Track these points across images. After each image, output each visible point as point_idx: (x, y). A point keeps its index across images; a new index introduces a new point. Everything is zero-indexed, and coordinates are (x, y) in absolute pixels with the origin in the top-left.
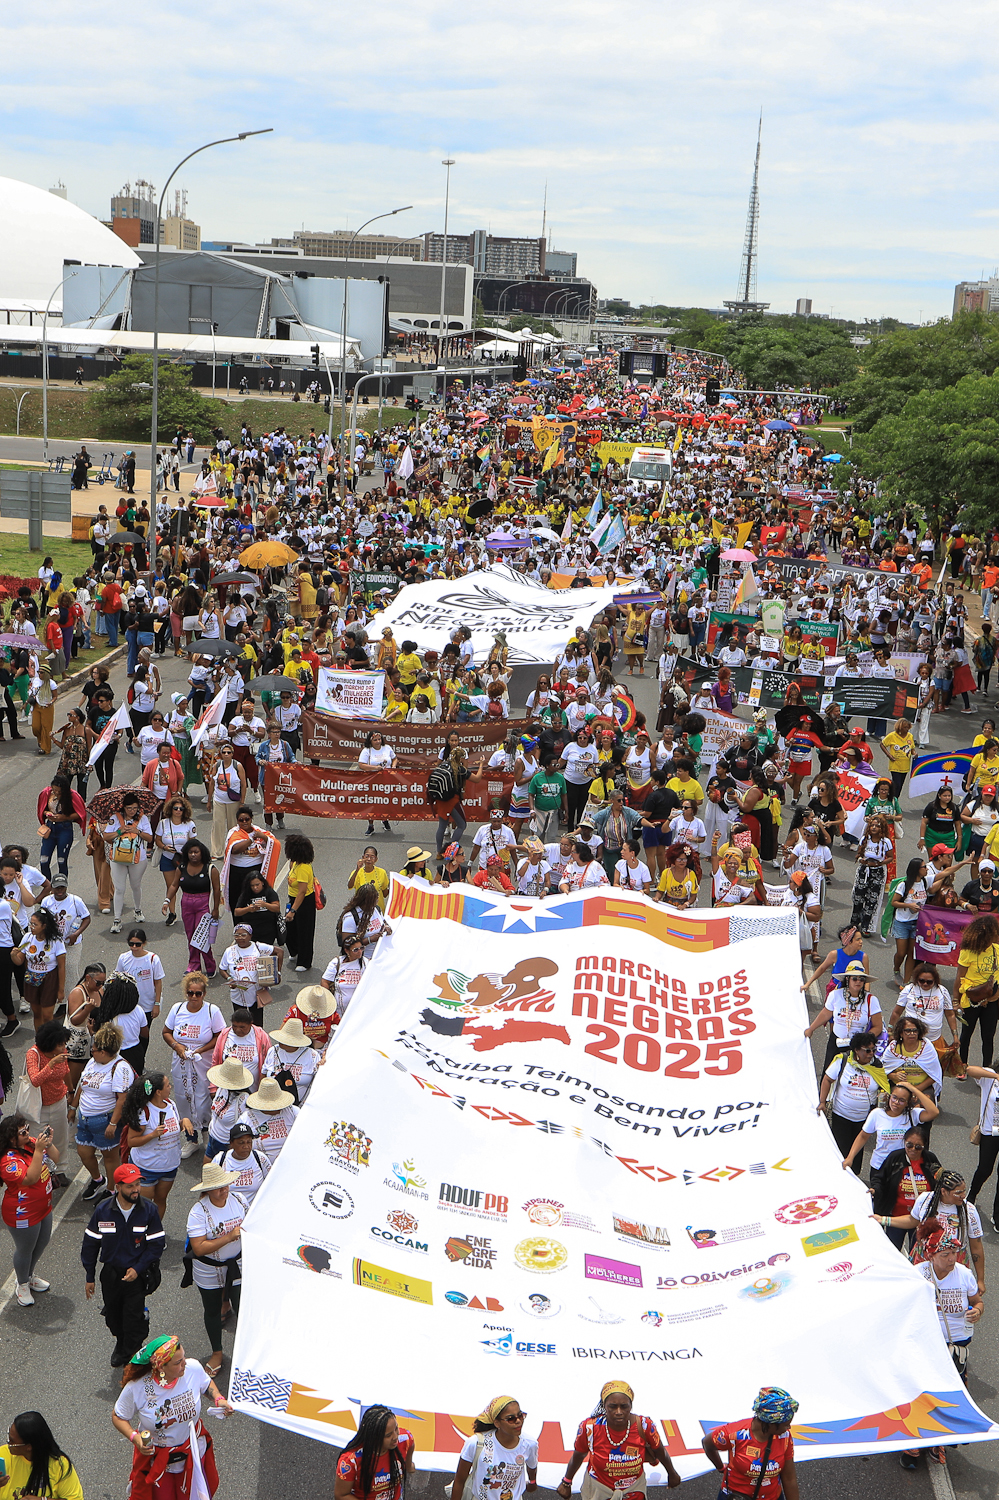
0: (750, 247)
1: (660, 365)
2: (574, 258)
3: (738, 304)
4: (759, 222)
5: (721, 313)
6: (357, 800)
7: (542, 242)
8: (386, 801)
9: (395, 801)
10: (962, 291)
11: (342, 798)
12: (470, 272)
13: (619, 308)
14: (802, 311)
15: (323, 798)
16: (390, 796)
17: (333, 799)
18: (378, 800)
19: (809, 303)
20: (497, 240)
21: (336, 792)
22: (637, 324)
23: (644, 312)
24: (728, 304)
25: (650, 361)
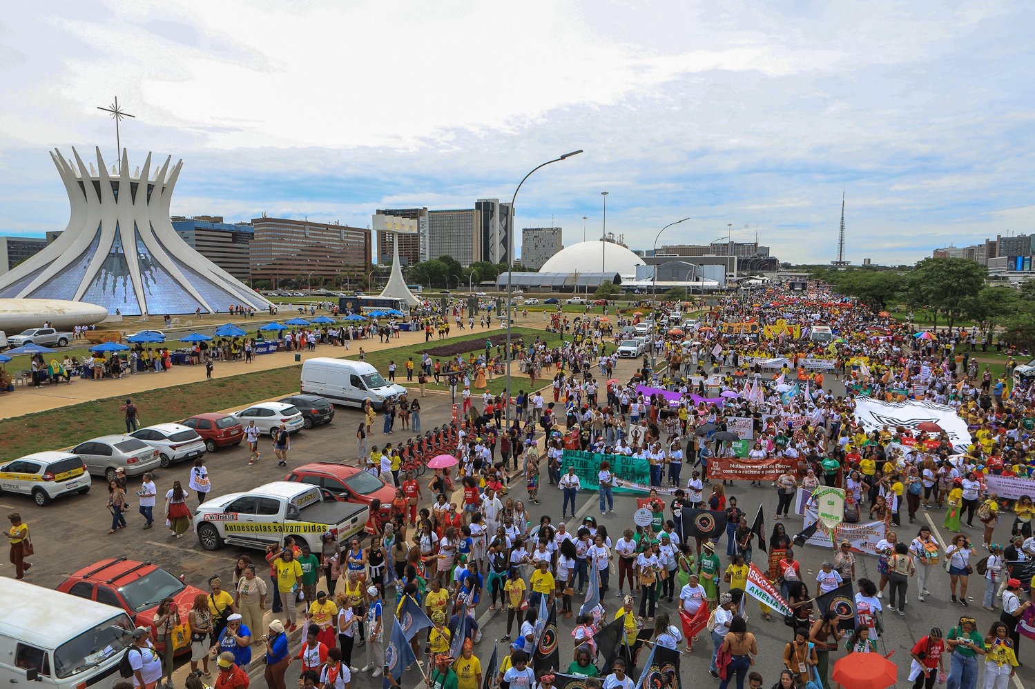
0: (842, 240)
1: (804, 286)
2: (768, 249)
3: (837, 262)
4: (845, 231)
5: (830, 266)
6: (746, 472)
7: (756, 244)
8: (759, 472)
9: (763, 472)
10: (935, 252)
11: (740, 472)
12: (736, 258)
13: (787, 266)
14: (866, 264)
15: (731, 471)
16: (761, 470)
17: (736, 472)
18: (755, 472)
19: (869, 260)
20: (736, 244)
21: (738, 469)
22: (795, 272)
23: (797, 267)
24: (833, 262)
25: (801, 285)
